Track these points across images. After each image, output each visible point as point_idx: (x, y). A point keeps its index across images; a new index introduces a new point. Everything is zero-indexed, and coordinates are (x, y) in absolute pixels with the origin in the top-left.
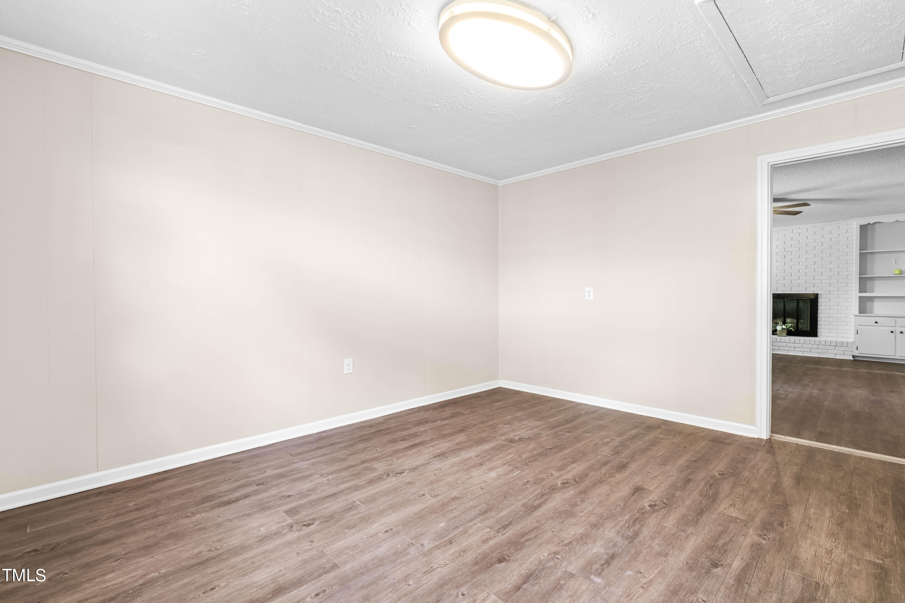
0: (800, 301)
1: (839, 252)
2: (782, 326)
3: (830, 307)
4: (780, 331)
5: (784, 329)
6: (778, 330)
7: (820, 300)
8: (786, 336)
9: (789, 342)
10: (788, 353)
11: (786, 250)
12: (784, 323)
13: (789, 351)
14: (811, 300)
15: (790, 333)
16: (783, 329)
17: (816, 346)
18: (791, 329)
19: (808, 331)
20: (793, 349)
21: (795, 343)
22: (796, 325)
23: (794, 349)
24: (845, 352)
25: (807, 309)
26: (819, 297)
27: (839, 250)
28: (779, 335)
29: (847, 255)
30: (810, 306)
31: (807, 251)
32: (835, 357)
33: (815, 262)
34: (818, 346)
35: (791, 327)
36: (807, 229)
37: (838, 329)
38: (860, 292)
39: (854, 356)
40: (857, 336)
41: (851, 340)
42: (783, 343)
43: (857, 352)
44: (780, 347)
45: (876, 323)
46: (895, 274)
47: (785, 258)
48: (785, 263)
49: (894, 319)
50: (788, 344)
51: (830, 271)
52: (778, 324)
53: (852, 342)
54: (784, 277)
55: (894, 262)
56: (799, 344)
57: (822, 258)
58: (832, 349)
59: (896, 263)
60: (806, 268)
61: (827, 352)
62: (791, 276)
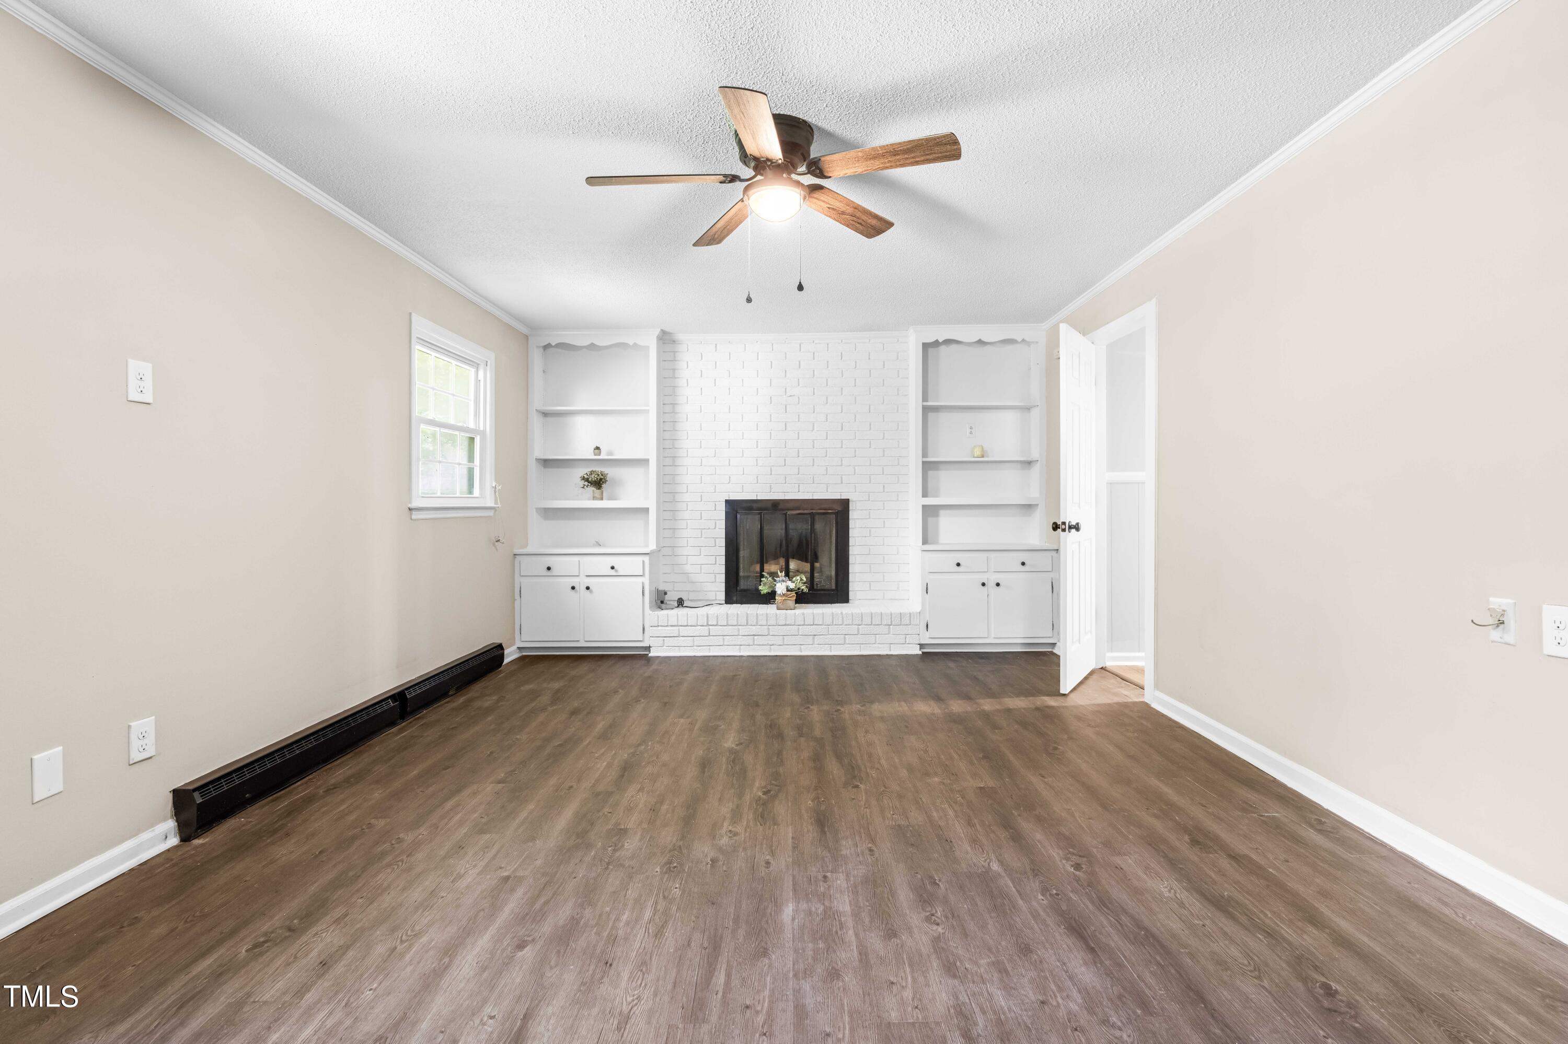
0: (817, 517)
3: (870, 531)
4: (783, 594)
5: (791, 590)
6: (776, 592)
7: (852, 514)
8: (796, 607)
9: (803, 623)
13: (802, 647)
14: (837, 514)
15: (802, 598)
16: (788, 590)
17: (854, 629)
18: (802, 586)
19: (833, 590)
22: (809, 576)
23: (814, 638)
24: (907, 636)
25: (830, 535)
26: (850, 506)
28: (782, 606)
30: (834, 527)
31: (827, 397)
33: (842, 425)
34: (858, 628)
35: (802, 581)
36: (828, 344)
38: (923, 496)
39: (922, 646)
40: (927, 596)
41: (917, 608)
42: (791, 627)
43: (927, 634)
44: (783, 638)
45: (958, 565)
46: (974, 457)
47: (786, 412)
48: (786, 424)
49: (985, 555)
50: (800, 627)
51: (870, 447)
52: (778, 577)
53: (918, 611)
54: (785, 460)
55: (968, 431)
56: (823, 627)
57: (855, 416)
58: (883, 633)
59: (971, 433)
60: (827, 439)
61: (874, 642)
62: (798, 456)
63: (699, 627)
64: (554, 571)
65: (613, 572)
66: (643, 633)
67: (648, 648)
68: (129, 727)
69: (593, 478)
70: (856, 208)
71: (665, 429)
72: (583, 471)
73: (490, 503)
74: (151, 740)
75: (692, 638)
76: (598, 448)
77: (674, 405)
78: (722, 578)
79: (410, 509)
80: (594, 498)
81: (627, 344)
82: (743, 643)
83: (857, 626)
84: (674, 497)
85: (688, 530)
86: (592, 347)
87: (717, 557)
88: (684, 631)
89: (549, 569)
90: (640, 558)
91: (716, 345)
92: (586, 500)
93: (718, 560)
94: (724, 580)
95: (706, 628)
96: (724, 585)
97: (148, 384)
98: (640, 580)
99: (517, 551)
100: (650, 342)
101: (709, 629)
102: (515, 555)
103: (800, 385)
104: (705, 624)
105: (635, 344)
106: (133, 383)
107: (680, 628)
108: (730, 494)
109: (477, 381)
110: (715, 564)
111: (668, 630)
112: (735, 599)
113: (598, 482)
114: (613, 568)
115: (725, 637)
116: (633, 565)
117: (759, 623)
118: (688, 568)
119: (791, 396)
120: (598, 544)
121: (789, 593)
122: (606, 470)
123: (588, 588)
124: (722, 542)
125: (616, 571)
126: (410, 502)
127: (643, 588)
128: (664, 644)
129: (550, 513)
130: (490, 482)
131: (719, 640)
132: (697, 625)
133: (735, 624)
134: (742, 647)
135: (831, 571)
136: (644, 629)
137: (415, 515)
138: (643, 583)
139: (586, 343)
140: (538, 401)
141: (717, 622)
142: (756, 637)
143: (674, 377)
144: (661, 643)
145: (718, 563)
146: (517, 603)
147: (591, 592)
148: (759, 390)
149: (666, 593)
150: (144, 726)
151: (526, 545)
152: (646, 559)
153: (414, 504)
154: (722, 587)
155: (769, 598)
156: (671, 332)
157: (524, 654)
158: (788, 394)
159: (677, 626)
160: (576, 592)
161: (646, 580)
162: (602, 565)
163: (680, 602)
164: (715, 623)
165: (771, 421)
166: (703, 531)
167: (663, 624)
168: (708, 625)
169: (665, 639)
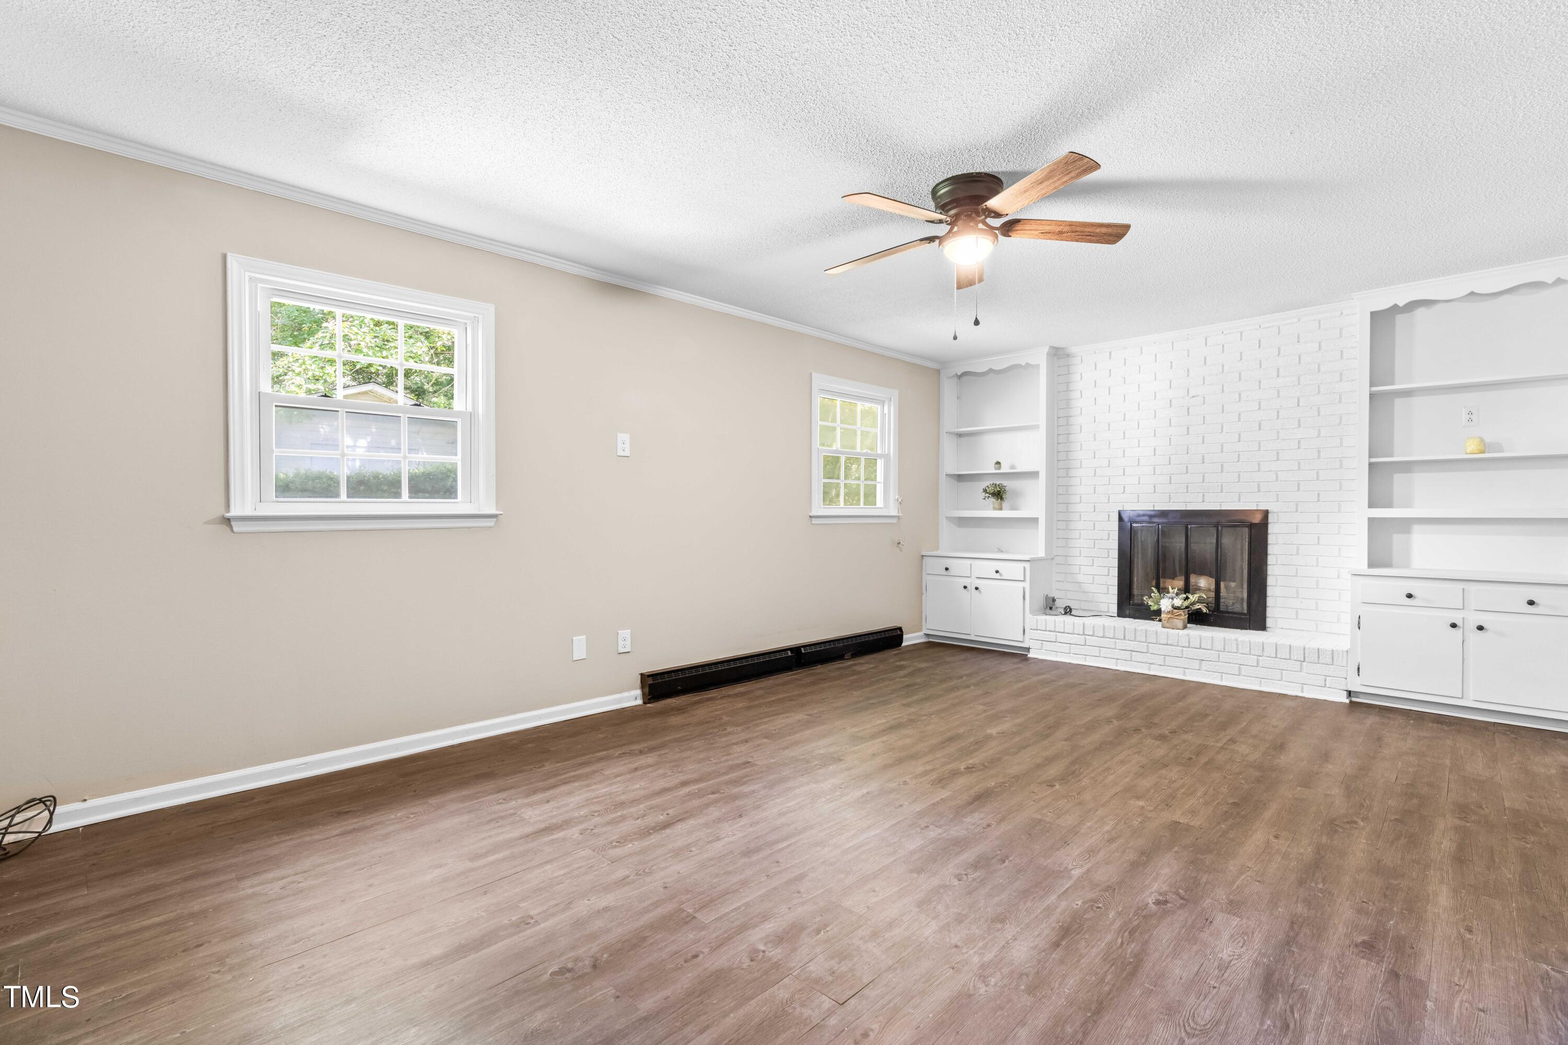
1: (1319, 392)
2: (1172, 599)
3: (1298, 549)
4: (1169, 612)
5: (1182, 609)
6: (1163, 610)
7: (1273, 529)
8: (1185, 627)
9: (1187, 645)
10: (1184, 674)
11: (1191, 394)
12: (1187, 589)
13: (1187, 670)
14: (1252, 526)
15: (1196, 618)
16: (1178, 609)
17: (1252, 660)
18: (1197, 606)
19: (1242, 614)
20: (1196, 664)
21: (1200, 648)
22: (1212, 594)
24: (1328, 678)
25: (1242, 553)
26: (1270, 519)
27: (1319, 387)
28: (1167, 625)
29: (1340, 401)
30: (1247, 544)
31: (1240, 394)
32: (1300, 694)
33: (1260, 424)
34: (1258, 660)
35: (1200, 601)
36: (1241, 333)
37: (1317, 609)
38: (1371, 506)
39: (1350, 693)
40: (1359, 632)
41: (1344, 644)
42: (1174, 647)
43: (1358, 680)
44: (1165, 658)
45: (1410, 596)
46: (1466, 454)
47: (1188, 414)
48: (1188, 428)
49: (1460, 586)
50: (1184, 649)
51: (1299, 448)
52: (1168, 592)
53: (1345, 650)
54: (1187, 467)
55: (1465, 417)
56: (1212, 652)
57: (1278, 412)
58: (1293, 669)
59: (1470, 420)
60: (1239, 441)
61: (1279, 678)
62: (1203, 463)
63: (1076, 636)
64: (951, 572)
65: (997, 576)
66: (1024, 634)
67: (1028, 649)
68: (618, 633)
69: (991, 490)
70: (1071, 225)
71: (1060, 441)
72: (986, 483)
73: (895, 513)
74: (628, 643)
75: (1069, 645)
76: (998, 463)
77: (1068, 417)
78: (1114, 590)
79: (811, 517)
80: (995, 509)
81: (1020, 365)
82: (1119, 657)
83: (1256, 657)
84: (1067, 508)
85: (1081, 540)
86: (991, 371)
87: (1111, 569)
88: (1061, 637)
89: (947, 569)
90: (1022, 565)
91: (1110, 353)
92: (989, 510)
93: (1111, 572)
94: (1116, 592)
95: (1083, 637)
96: (1116, 597)
97: (627, 446)
98: (1021, 584)
99: (924, 553)
100: (1040, 359)
101: (1085, 639)
102: (923, 556)
103: (1206, 383)
104: (1081, 633)
105: (1027, 363)
106: (620, 445)
107: (1058, 634)
108: (1125, 504)
109: (883, 415)
110: (1108, 575)
111: (1046, 634)
112: (1127, 612)
113: (998, 494)
114: (997, 572)
115: (1101, 649)
116: (1013, 570)
117: (1138, 639)
118: (1081, 578)
119: (1193, 397)
120: (1000, 551)
121: (1176, 611)
122: (1005, 483)
123: (977, 588)
124: (1115, 554)
125: (1001, 575)
126: (811, 512)
127: (1024, 592)
128: (1042, 647)
129: (963, 522)
130: (894, 495)
131: (1096, 651)
132: (1073, 634)
133: (1112, 636)
134: (1119, 661)
135: (1242, 592)
136: (1024, 631)
137: (815, 521)
138: (1024, 588)
139: (985, 369)
140: (950, 423)
141: (1094, 633)
142: (1134, 653)
143: (1068, 390)
144: (1039, 646)
145: (1110, 575)
146: (924, 597)
147: (980, 592)
148: (1157, 393)
149: (1054, 600)
150: (625, 634)
151: (937, 548)
152: (1027, 565)
153: (814, 513)
154: (1115, 599)
155: (1156, 614)
156: (1062, 346)
157: (930, 640)
158: (1191, 395)
159: (1055, 632)
160: (968, 591)
161: (1027, 585)
162: (987, 568)
163: (1068, 611)
164: (1091, 633)
165: (1170, 426)
166: (1097, 541)
167: (1041, 629)
168: (1084, 634)
169: (1044, 642)
